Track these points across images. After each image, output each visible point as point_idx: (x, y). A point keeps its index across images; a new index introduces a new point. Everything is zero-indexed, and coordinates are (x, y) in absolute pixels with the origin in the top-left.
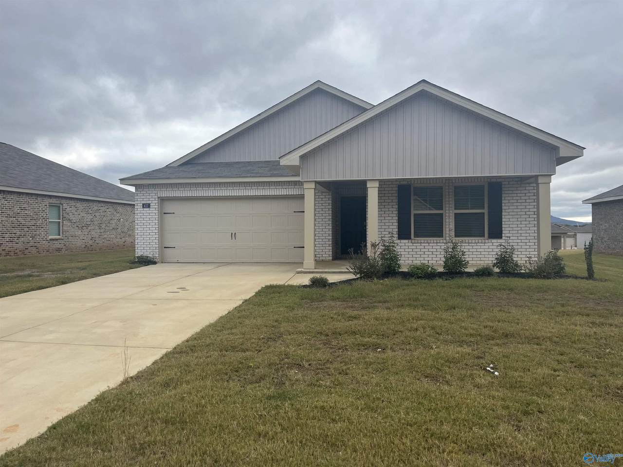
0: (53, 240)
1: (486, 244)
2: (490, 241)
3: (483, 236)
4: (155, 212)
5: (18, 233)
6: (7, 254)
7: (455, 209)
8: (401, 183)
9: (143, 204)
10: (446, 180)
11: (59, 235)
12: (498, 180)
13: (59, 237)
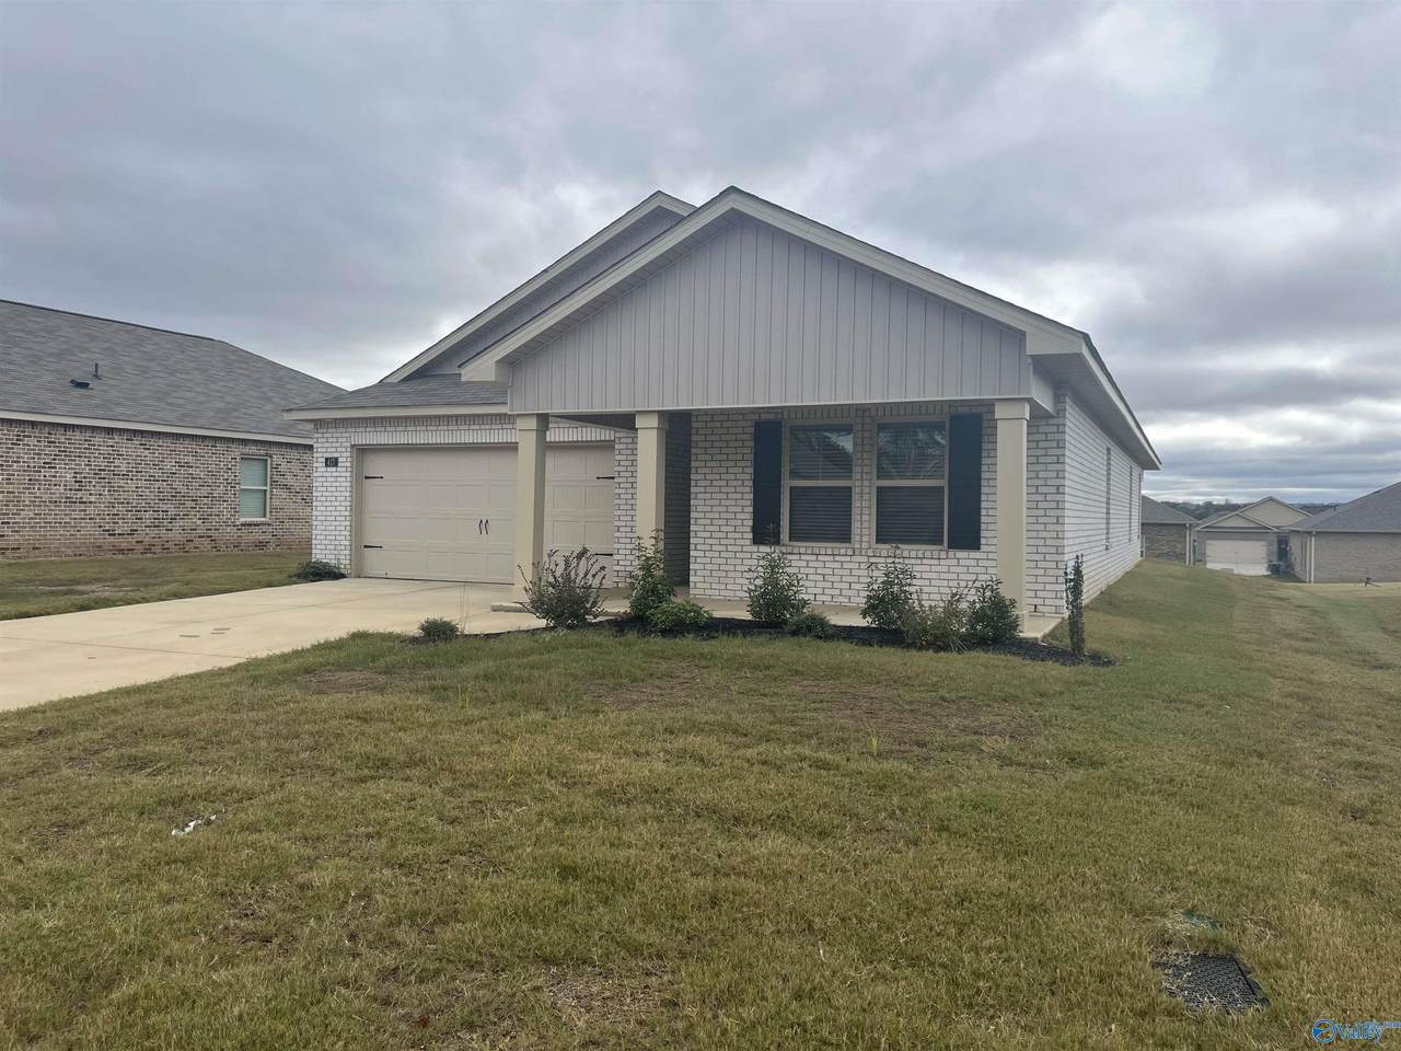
0: (250, 525)
1: (942, 562)
2: (951, 554)
3: (940, 542)
4: (345, 474)
5: (172, 512)
6: (147, 550)
7: (879, 477)
8: (763, 417)
9: (327, 459)
10: (857, 410)
11: (265, 516)
12: (975, 410)
13: (263, 519)
